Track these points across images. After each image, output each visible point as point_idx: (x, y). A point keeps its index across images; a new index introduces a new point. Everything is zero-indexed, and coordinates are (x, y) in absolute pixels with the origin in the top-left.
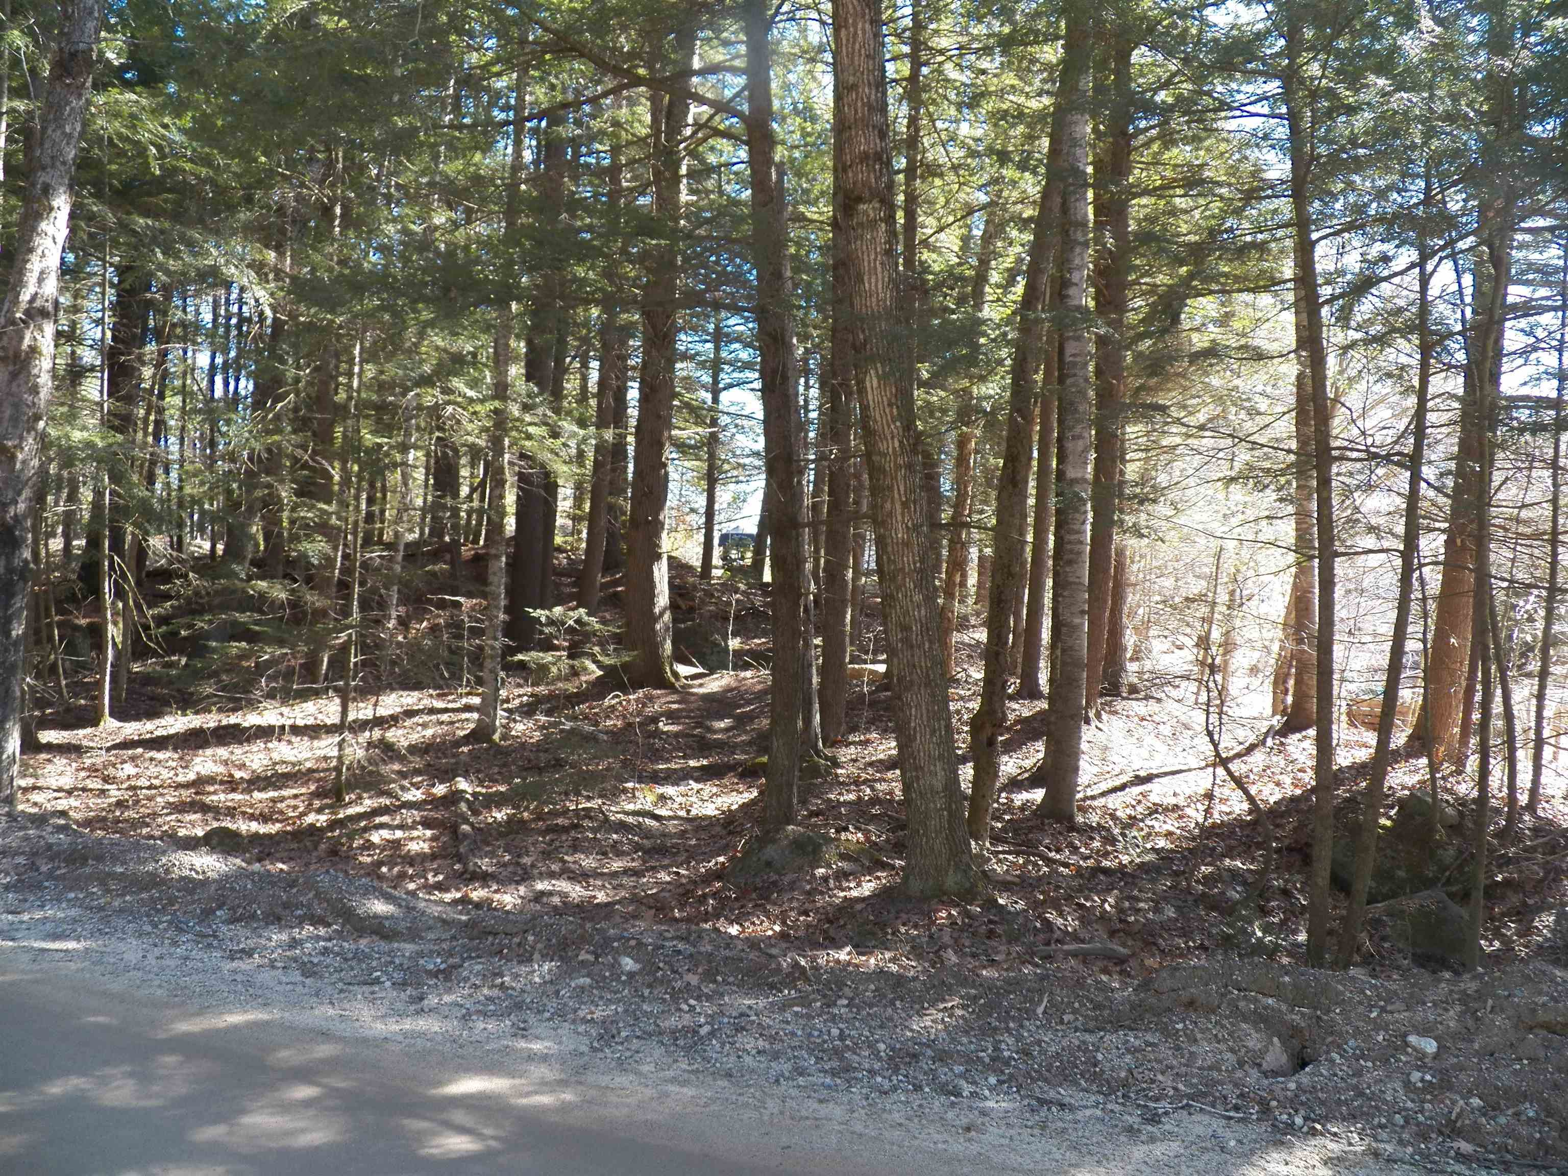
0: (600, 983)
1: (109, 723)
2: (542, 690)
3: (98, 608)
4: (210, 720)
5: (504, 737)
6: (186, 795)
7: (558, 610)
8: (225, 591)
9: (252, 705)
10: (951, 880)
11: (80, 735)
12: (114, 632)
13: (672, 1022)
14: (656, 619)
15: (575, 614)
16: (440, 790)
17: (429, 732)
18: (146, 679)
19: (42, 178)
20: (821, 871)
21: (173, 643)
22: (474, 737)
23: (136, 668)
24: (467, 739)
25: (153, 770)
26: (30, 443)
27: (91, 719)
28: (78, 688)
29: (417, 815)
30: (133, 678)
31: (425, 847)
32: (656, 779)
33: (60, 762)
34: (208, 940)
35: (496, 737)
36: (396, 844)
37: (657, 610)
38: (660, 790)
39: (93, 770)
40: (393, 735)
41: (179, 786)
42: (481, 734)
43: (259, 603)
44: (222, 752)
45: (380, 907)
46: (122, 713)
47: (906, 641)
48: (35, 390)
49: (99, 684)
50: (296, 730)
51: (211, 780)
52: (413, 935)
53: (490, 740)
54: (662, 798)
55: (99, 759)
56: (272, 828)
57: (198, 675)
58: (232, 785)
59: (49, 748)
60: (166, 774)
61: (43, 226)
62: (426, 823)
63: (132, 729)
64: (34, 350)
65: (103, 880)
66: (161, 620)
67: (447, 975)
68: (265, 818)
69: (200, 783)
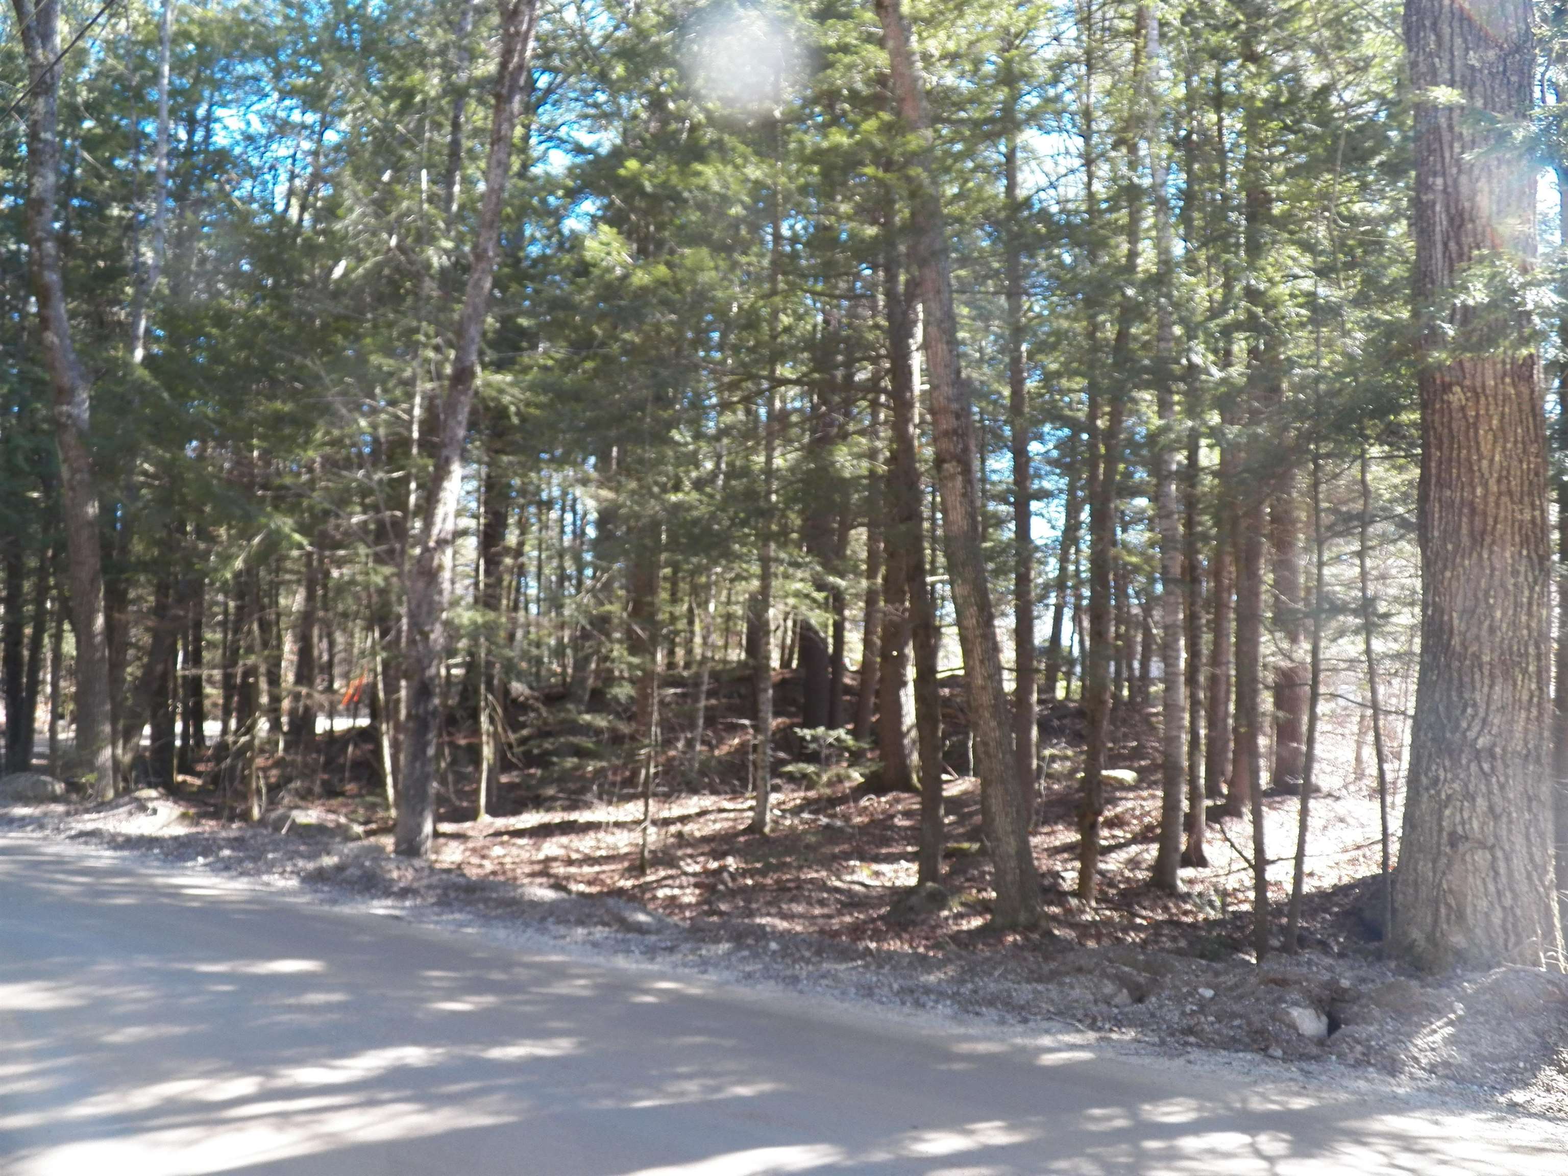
0: (755, 955)
1: (485, 818)
2: (812, 794)
3: (476, 731)
4: (556, 817)
5: (773, 830)
6: (537, 868)
7: (821, 730)
8: (563, 722)
9: (588, 806)
10: (1022, 917)
11: (466, 827)
12: (487, 752)
13: (789, 972)
14: (903, 735)
15: (834, 733)
16: (714, 865)
17: (718, 826)
18: (511, 786)
19: (445, 452)
20: (945, 913)
21: (530, 760)
22: (749, 830)
23: (504, 779)
24: (744, 832)
25: (515, 851)
26: (438, 628)
27: (471, 815)
28: (461, 794)
29: (692, 880)
30: (502, 786)
31: (693, 900)
32: (877, 859)
33: (454, 844)
34: (543, 931)
35: (767, 830)
36: (673, 898)
37: (904, 728)
38: (875, 867)
39: (474, 850)
40: (687, 828)
41: (532, 863)
42: (755, 827)
43: (588, 730)
44: (564, 840)
45: (642, 917)
46: (493, 811)
47: (987, 753)
48: (440, 592)
49: (477, 791)
50: (617, 824)
51: (555, 859)
52: (658, 932)
53: (761, 832)
54: (877, 874)
55: (480, 843)
56: (594, 889)
57: (544, 782)
58: (570, 862)
59: (444, 835)
60: (525, 855)
61: (446, 484)
62: (696, 885)
63: (501, 823)
64: (440, 567)
65: (486, 901)
66: (523, 741)
67: (671, 950)
68: (590, 883)
69: (548, 860)
